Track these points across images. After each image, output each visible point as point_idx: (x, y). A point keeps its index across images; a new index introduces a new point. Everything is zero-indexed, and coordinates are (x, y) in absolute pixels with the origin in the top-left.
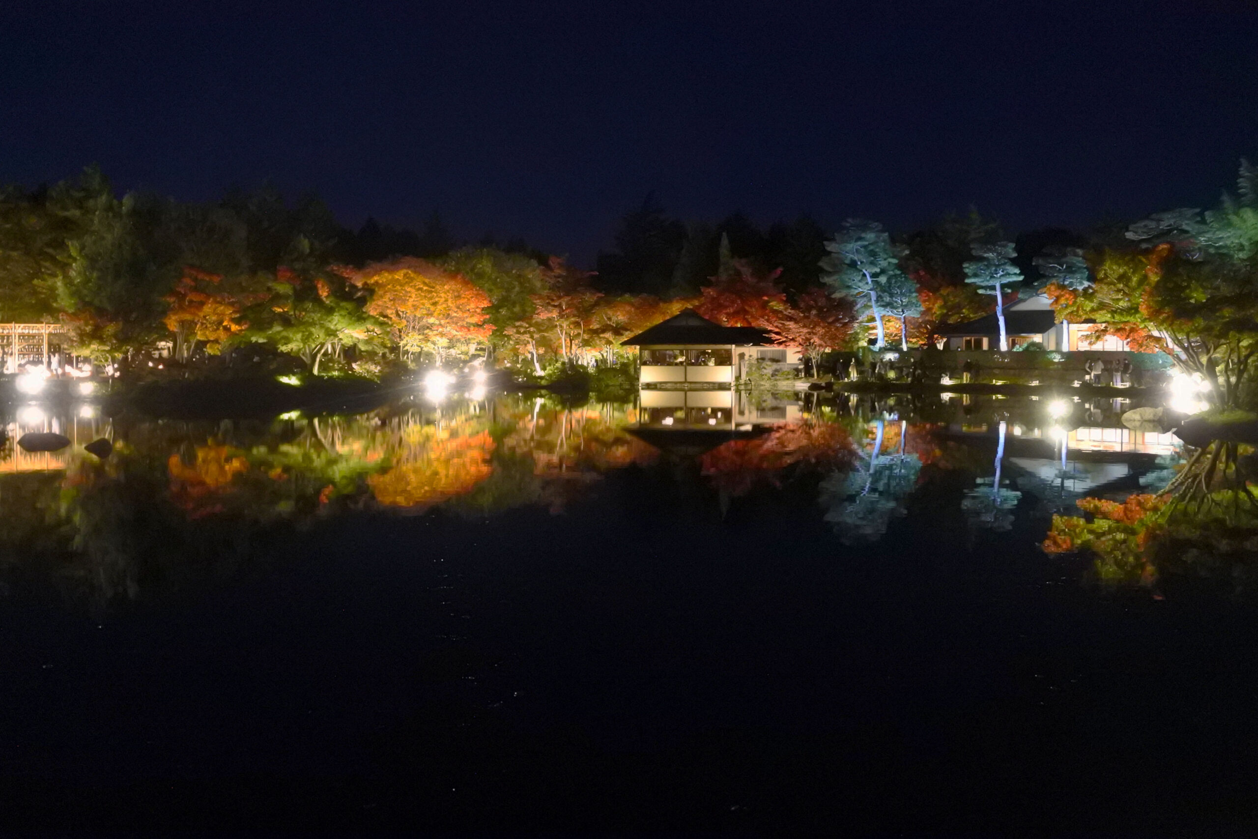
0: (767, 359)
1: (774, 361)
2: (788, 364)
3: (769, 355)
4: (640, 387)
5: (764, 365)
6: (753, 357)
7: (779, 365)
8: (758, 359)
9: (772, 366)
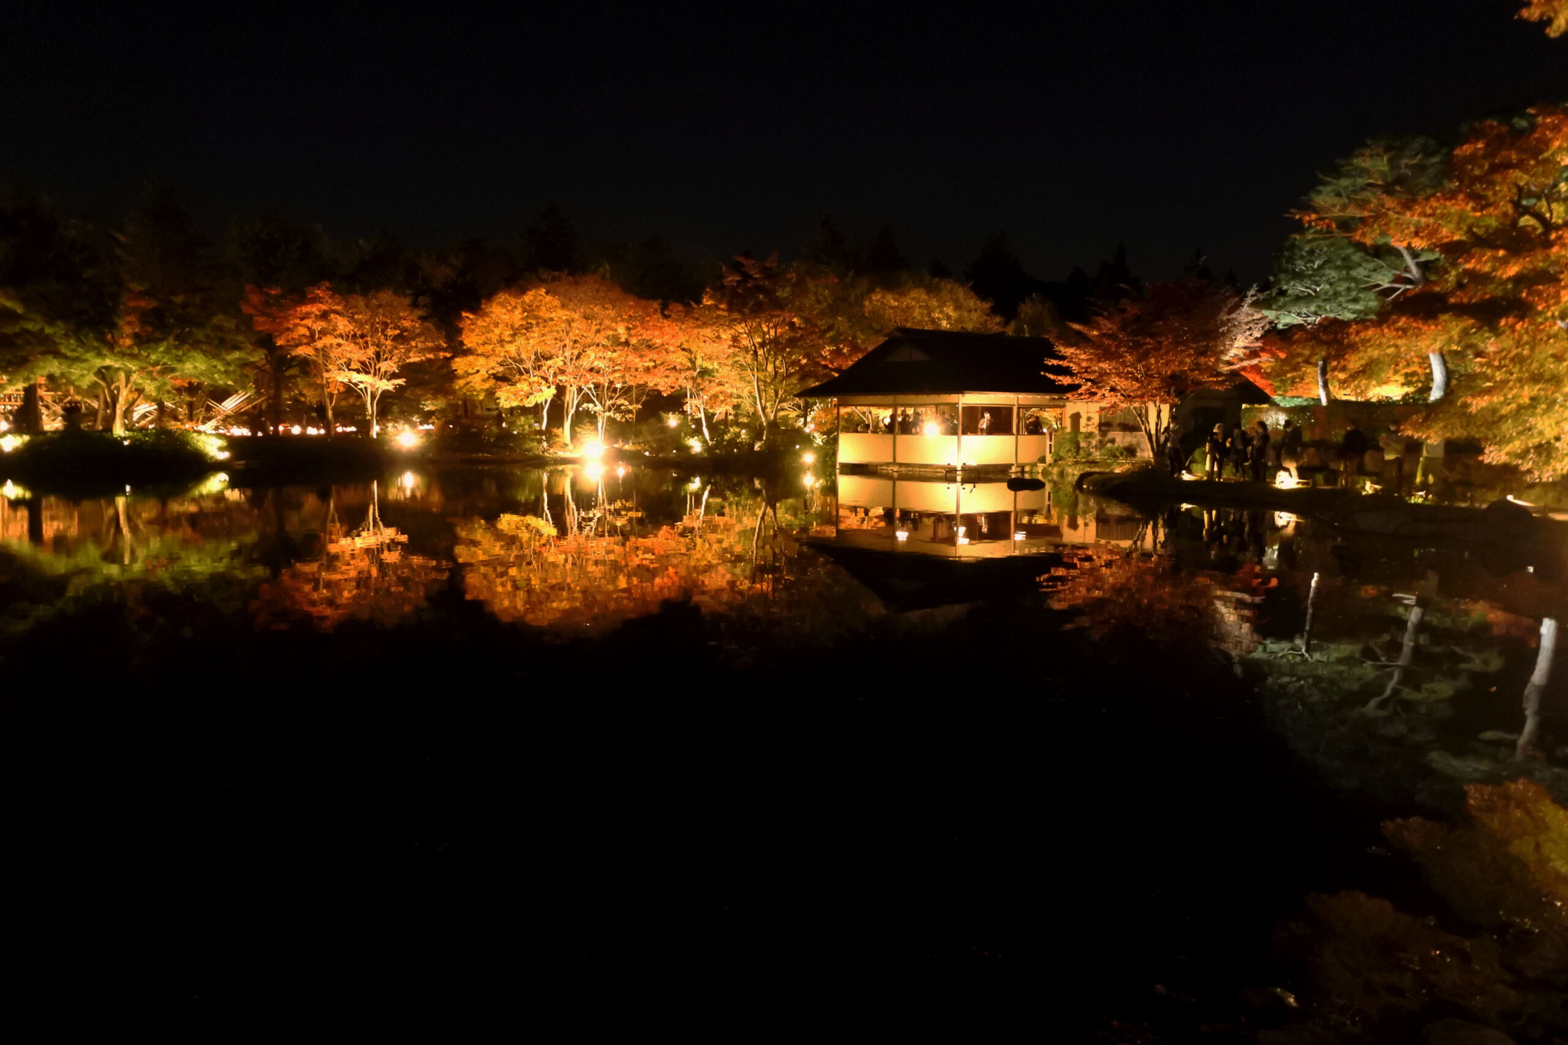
0: (1115, 425)
1: (1127, 427)
3: (1119, 418)
4: (838, 471)
5: (1111, 435)
6: (1093, 421)
7: (1135, 437)
8: (1101, 425)
9: (1124, 438)
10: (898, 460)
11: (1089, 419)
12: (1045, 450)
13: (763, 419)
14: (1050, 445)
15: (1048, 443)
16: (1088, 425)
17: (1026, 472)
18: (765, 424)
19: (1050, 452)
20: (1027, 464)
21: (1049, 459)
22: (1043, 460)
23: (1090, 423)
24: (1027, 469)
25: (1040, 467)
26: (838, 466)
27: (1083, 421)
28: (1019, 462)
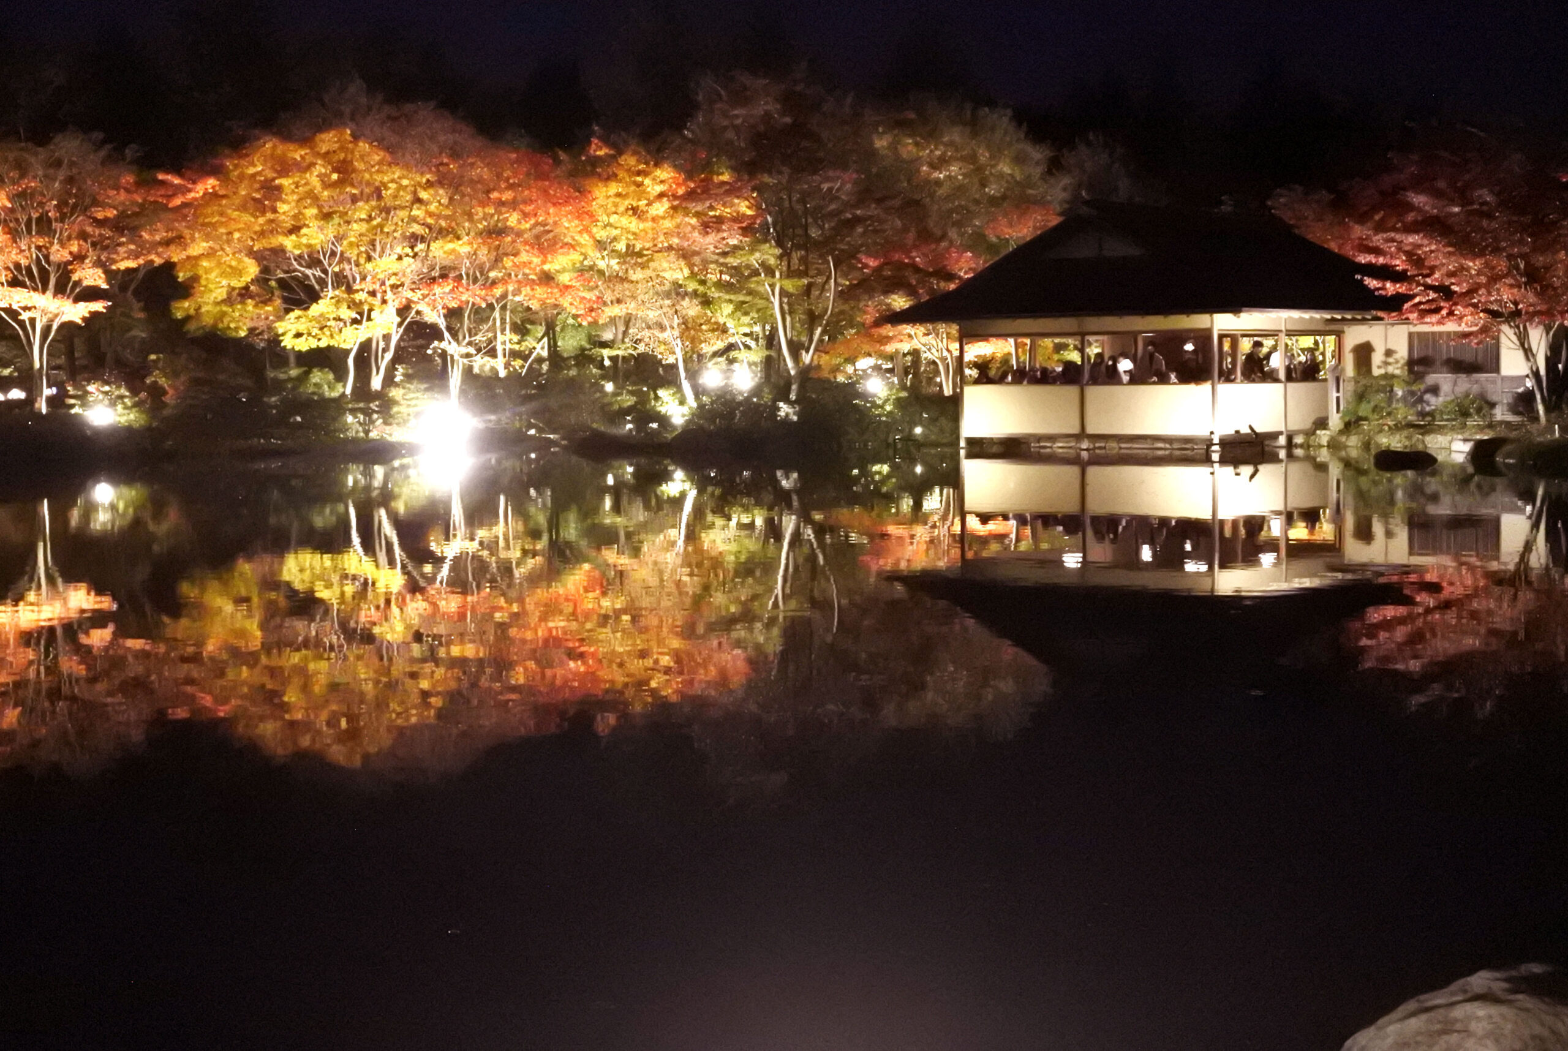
0: (1438, 363)
1: (1460, 366)
2: (1504, 378)
3: (1447, 350)
4: (962, 453)
5: (1431, 379)
6: (1397, 356)
7: (1477, 382)
8: (1411, 363)
9: (1455, 384)
10: (1090, 430)
11: (1389, 353)
12: (1326, 408)
13: (790, 364)
14: (1338, 399)
15: (1335, 395)
16: (1386, 364)
17: (1296, 446)
18: (793, 372)
19: (1338, 410)
20: (1298, 432)
21: (1335, 421)
22: (1322, 423)
23: (1391, 360)
24: (1299, 440)
25: (1324, 436)
26: (962, 444)
27: (1377, 358)
28: (1289, 429)
